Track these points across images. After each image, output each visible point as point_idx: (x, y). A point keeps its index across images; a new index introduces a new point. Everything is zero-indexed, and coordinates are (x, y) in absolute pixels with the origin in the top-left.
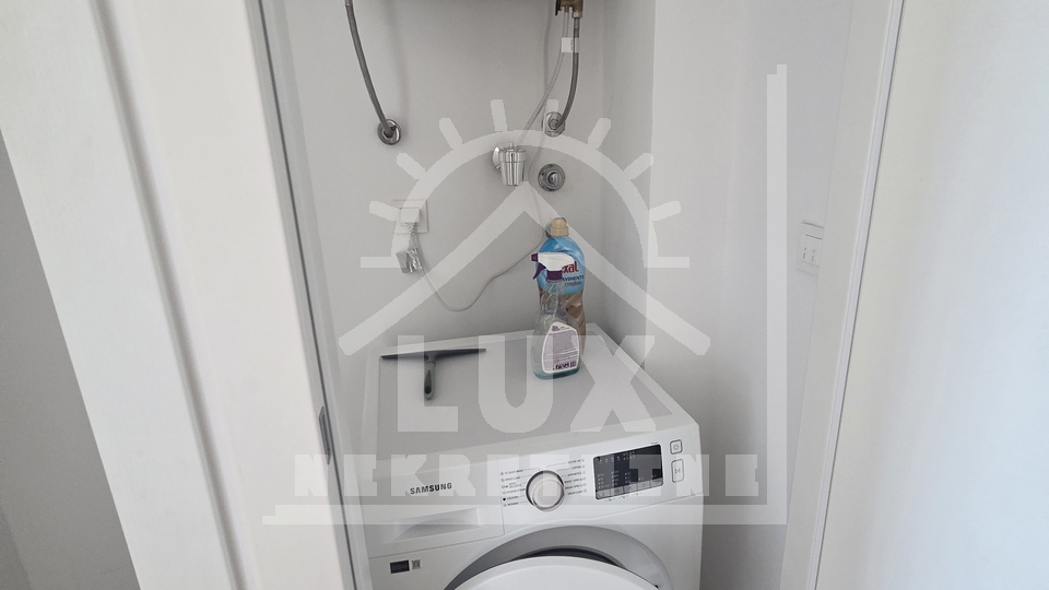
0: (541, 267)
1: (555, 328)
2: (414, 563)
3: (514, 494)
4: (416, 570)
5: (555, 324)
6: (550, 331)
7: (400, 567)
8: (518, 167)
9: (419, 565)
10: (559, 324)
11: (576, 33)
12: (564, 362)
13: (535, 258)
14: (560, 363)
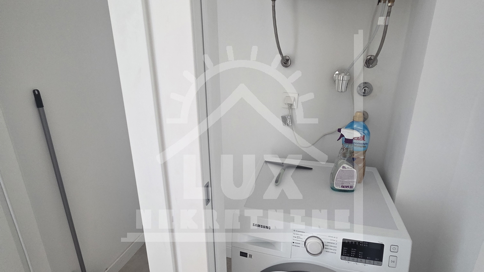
0: (342, 136)
1: (344, 167)
2: (250, 255)
3: (298, 242)
4: (250, 258)
5: (344, 165)
6: (341, 168)
7: (244, 254)
8: (344, 83)
9: (251, 257)
10: (346, 166)
11: (389, 14)
12: (346, 185)
13: (339, 130)
14: (344, 185)
